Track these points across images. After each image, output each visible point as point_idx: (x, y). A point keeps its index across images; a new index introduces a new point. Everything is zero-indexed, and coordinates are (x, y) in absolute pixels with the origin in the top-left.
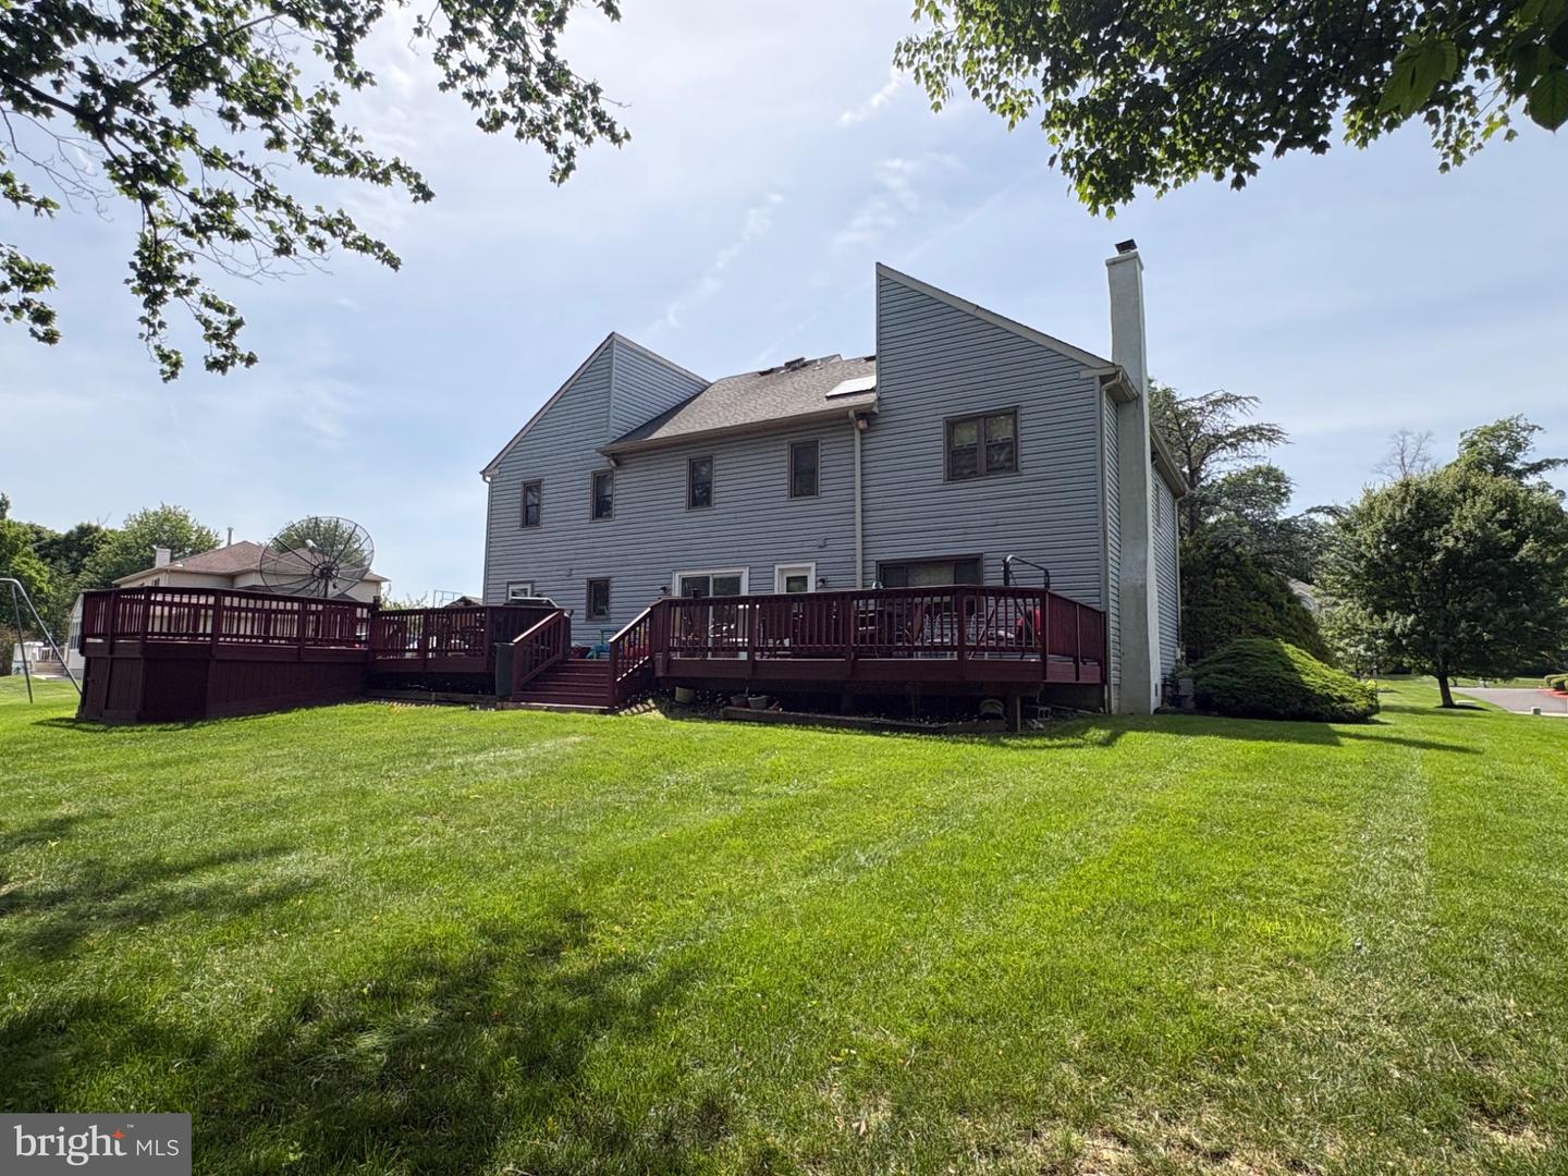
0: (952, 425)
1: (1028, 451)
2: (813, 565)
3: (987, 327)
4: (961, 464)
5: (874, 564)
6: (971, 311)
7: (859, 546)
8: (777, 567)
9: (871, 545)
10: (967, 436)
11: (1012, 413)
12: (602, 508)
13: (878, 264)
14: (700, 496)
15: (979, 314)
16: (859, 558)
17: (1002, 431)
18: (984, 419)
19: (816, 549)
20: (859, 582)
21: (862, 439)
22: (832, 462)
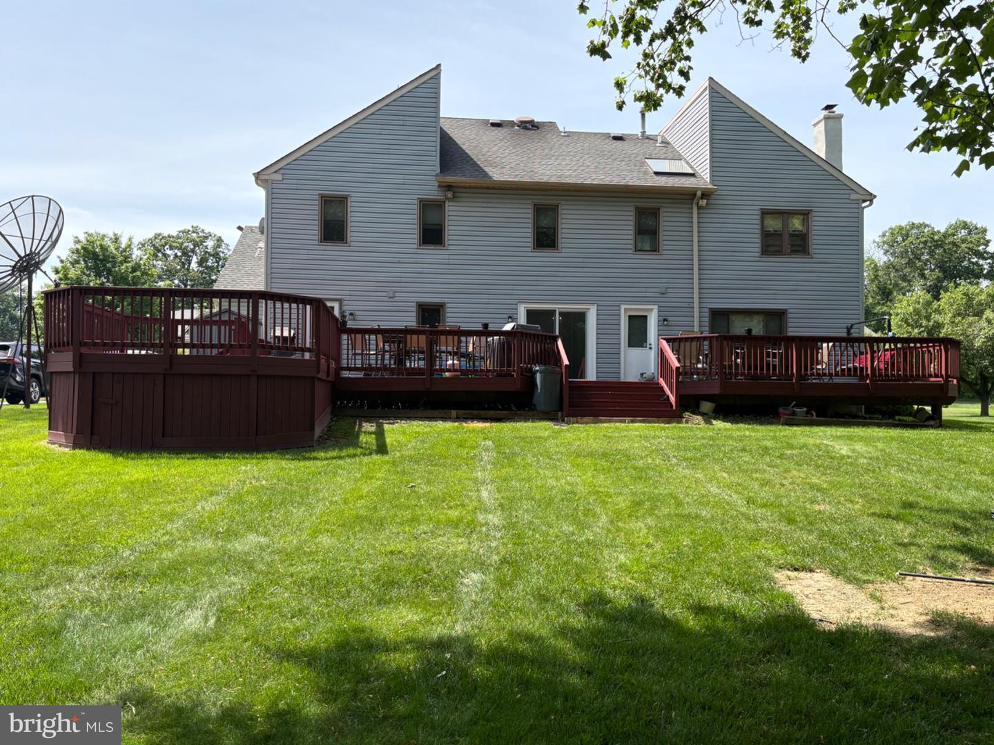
0: (765, 213)
1: (815, 243)
2: (655, 307)
3: (791, 149)
4: (772, 244)
5: (707, 310)
6: (781, 135)
7: (696, 296)
8: (623, 307)
9: (706, 296)
10: (773, 224)
11: (805, 214)
12: (432, 235)
13: (710, 78)
14: (545, 239)
15: (785, 138)
16: (696, 305)
17: (796, 224)
18: (786, 214)
19: (658, 295)
20: (696, 329)
21: (698, 213)
22: (670, 224)
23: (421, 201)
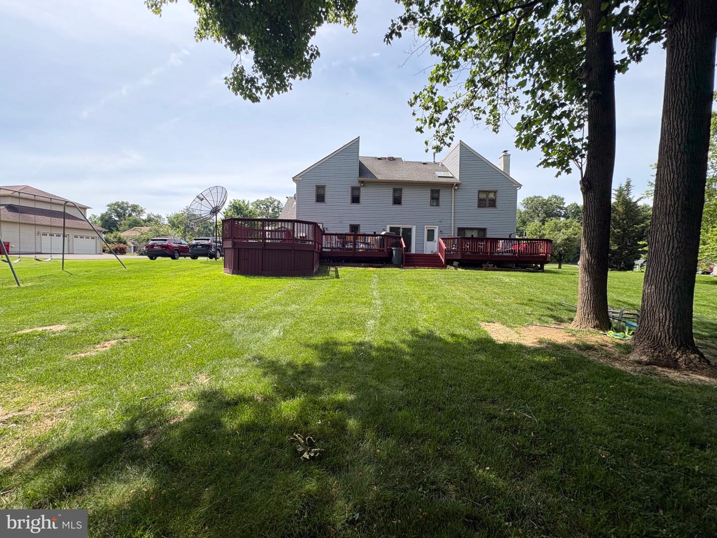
0: (479, 192)
1: (499, 203)
2: (437, 227)
4: (482, 203)
5: (457, 228)
7: (453, 223)
8: (425, 227)
9: (456, 222)
10: (483, 196)
11: (495, 192)
12: (356, 200)
13: (461, 141)
14: (397, 201)
15: (488, 163)
16: (453, 226)
17: (492, 196)
18: (488, 192)
19: (439, 222)
20: (452, 235)
21: (454, 192)
22: (444, 196)
23: (352, 187)
